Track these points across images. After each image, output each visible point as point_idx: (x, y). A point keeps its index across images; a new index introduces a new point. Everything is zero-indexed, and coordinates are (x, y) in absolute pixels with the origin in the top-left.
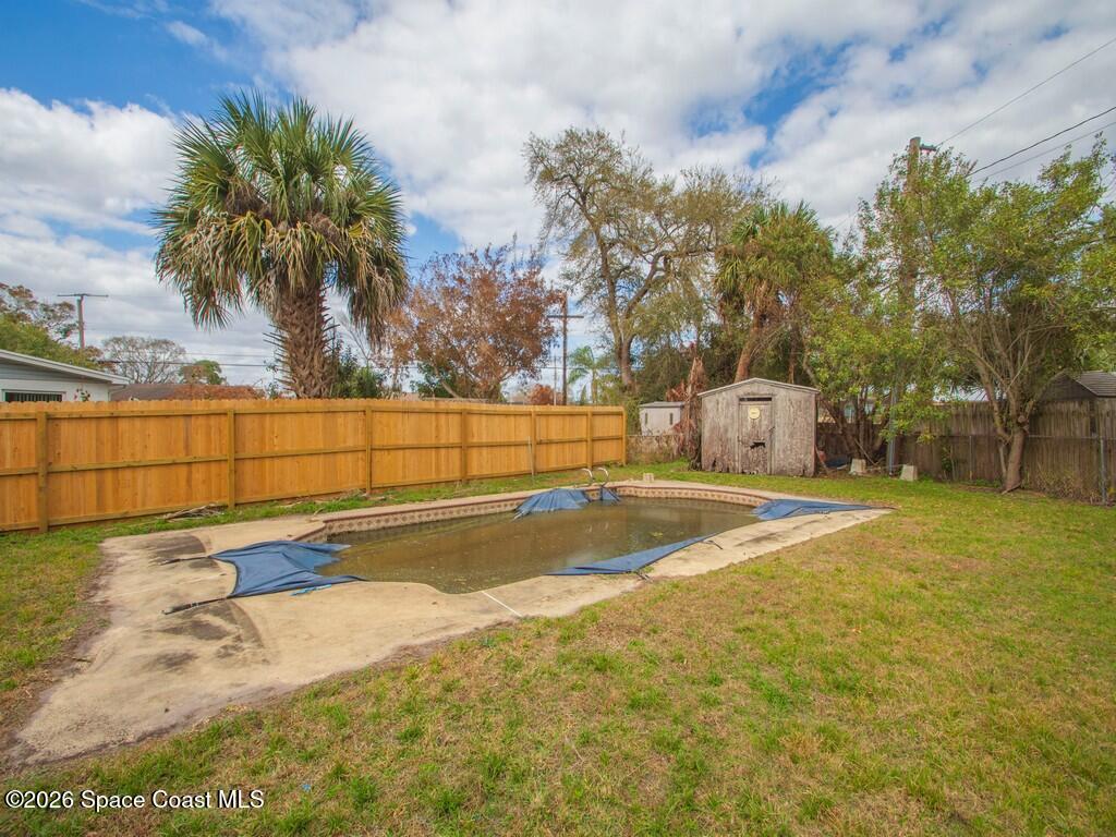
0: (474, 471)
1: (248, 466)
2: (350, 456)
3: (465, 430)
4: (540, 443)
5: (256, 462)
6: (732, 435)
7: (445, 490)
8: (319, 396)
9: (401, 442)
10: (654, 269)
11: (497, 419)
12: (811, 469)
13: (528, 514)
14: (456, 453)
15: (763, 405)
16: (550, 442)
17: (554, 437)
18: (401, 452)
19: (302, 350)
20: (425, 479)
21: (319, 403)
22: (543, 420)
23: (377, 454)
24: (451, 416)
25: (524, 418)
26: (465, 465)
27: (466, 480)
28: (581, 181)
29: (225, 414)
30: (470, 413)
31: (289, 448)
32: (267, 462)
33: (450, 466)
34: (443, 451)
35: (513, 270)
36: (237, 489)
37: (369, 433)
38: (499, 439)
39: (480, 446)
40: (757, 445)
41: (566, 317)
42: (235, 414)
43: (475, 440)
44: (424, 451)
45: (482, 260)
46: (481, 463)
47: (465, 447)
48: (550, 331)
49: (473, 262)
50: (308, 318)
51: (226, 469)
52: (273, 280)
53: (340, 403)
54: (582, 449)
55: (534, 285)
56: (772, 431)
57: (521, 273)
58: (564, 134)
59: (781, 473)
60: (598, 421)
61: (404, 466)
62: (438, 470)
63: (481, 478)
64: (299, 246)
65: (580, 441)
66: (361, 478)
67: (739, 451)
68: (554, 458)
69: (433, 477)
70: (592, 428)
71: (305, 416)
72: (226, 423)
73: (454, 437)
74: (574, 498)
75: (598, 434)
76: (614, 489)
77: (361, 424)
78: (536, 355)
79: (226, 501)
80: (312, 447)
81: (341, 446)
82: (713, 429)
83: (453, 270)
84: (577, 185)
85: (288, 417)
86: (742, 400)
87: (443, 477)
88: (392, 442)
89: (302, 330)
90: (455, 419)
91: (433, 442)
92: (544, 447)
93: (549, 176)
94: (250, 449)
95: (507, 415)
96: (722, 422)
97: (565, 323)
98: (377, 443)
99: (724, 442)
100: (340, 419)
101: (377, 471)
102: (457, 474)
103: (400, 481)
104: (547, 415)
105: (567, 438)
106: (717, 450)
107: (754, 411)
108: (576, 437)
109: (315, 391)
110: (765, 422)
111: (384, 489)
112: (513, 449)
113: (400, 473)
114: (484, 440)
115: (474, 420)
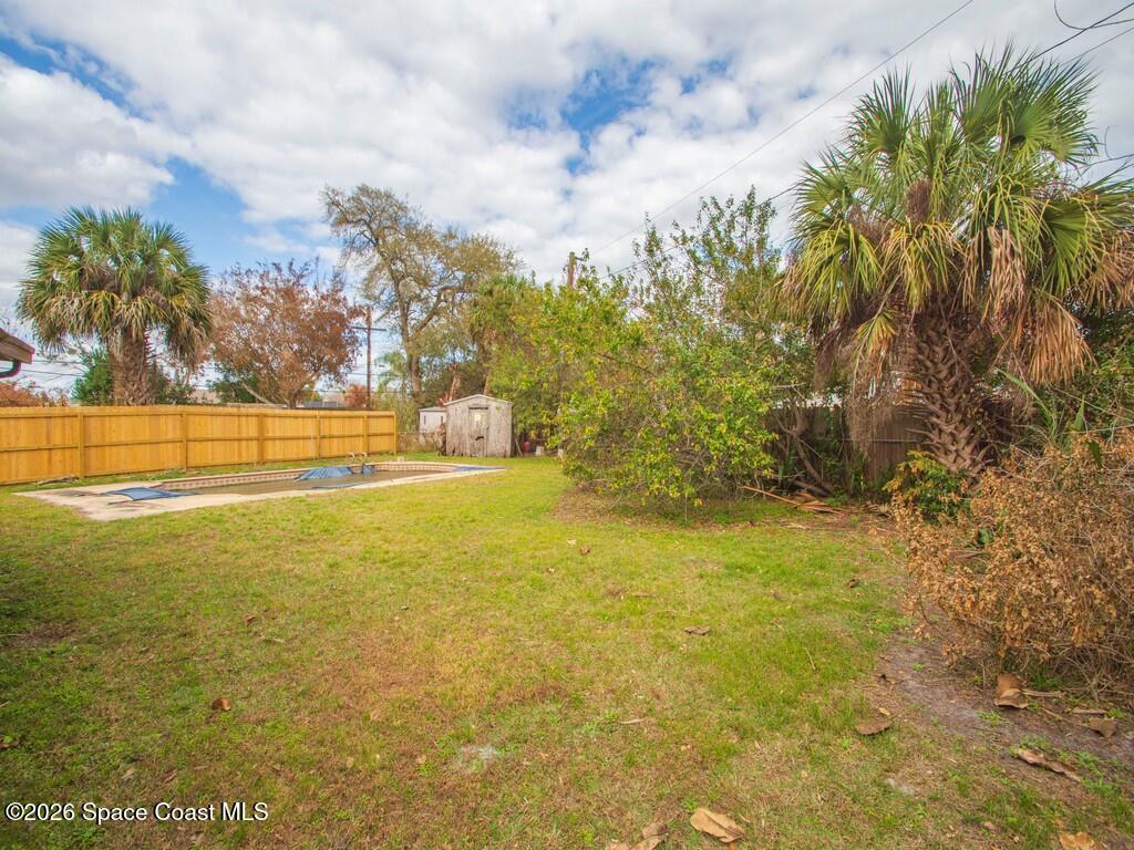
0: (270, 455)
1: (93, 451)
2: (170, 446)
3: (262, 428)
4: (324, 437)
5: (99, 449)
6: (466, 431)
7: (247, 468)
8: (143, 404)
9: (210, 436)
10: (439, 300)
11: (288, 420)
12: (509, 453)
13: (306, 479)
14: (254, 444)
15: (483, 412)
16: (331, 437)
17: (335, 433)
18: (210, 443)
19: (132, 372)
20: (229, 461)
21: (146, 409)
22: (326, 421)
23: (191, 444)
24: (250, 418)
25: (309, 420)
26: (262, 451)
27: (263, 462)
28: (374, 226)
29: (76, 416)
30: (266, 416)
31: (123, 439)
32: (107, 449)
33: (250, 452)
34: (244, 443)
35: (316, 288)
36: (86, 466)
37: (185, 429)
38: (289, 434)
39: (274, 439)
40: (479, 438)
41: (369, 329)
42: (85, 417)
43: (270, 435)
44: (228, 443)
45: (285, 272)
46: (274, 451)
47: (262, 439)
48: (355, 340)
49: (276, 273)
50: (136, 350)
51: (77, 453)
52: (119, 332)
53: (162, 408)
54: (360, 442)
55: (337, 302)
56: (488, 429)
57: (324, 290)
58: (356, 189)
59: (493, 456)
60: (372, 421)
61: (213, 453)
62: (240, 455)
63: (274, 461)
64: (140, 314)
65: (358, 436)
66: (178, 459)
67: (468, 442)
68: (334, 448)
69: (236, 460)
70: (367, 426)
71: (136, 418)
72: (77, 423)
73: (253, 433)
74: (341, 471)
75: (372, 431)
76: (373, 466)
77: (178, 423)
78: (341, 361)
79: (78, 474)
80: (142, 438)
81: (163, 438)
82: (453, 429)
83: (255, 281)
84: (371, 229)
85: (123, 418)
86: (471, 408)
87: (244, 460)
88: (204, 436)
89: (132, 359)
90: (253, 421)
91: (236, 436)
92: (326, 441)
93: (343, 220)
94: (94, 440)
95: (296, 417)
96: (459, 422)
97: (369, 334)
98: (191, 436)
99: (460, 436)
100: (163, 420)
101: (191, 455)
102: (254, 458)
103: (210, 462)
104: (330, 417)
105: (347, 433)
106: (456, 441)
107: (477, 416)
108: (354, 433)
109: (142, 400)
110: (484, 423)
111: (196, 467)
112: (301, 441)
113: (210, 457)
114: (278, 435)
115: (269, 421)
